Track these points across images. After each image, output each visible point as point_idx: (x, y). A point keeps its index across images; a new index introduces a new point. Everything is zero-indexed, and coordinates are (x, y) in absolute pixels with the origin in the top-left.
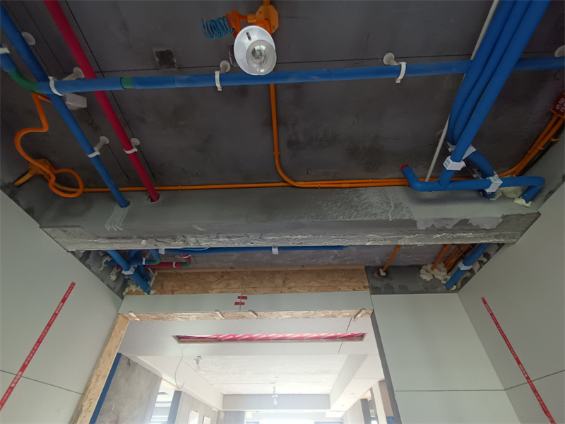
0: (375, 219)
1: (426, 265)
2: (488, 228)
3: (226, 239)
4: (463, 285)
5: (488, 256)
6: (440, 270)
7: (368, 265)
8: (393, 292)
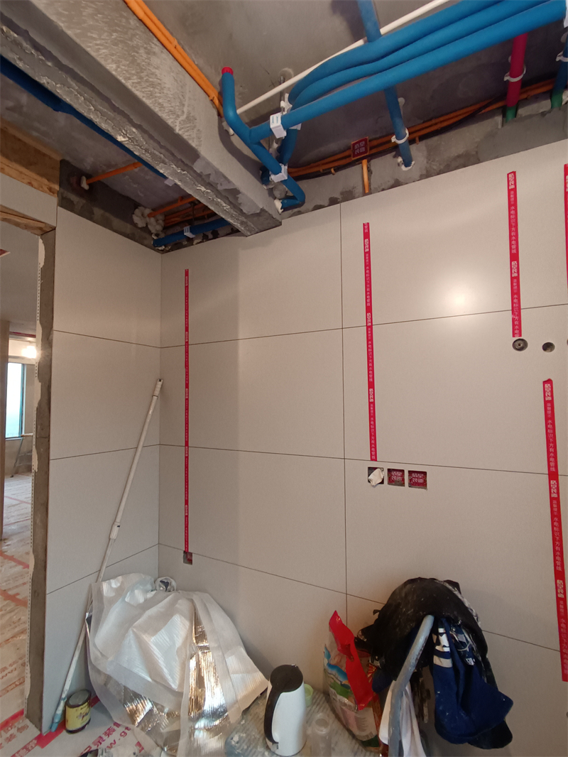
0: (160, 114)
1: (145, 207)
2: (244, 211)
4: (172, 250)
5: (216, 236)
6: (157, 221)
8: (91, 219)
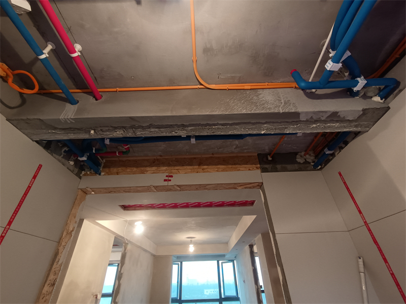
0: (270, 112)
1: (301, 152)
2: (351, 119)
3: (157, 130)
4: (325, 165)
5: (346, 143)
6: (310, 155)
7: (260, 152)
8: (277, 171)
